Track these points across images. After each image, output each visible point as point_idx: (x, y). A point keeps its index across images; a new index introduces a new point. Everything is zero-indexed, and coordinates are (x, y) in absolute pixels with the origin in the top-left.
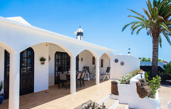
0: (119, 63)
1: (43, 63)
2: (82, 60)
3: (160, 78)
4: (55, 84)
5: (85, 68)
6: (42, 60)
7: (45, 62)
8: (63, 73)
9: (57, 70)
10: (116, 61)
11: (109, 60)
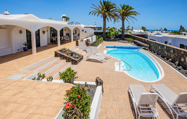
0: (84, 31)
1: (44, 34)
2: (65, 30)
3: (103, 38)
4: (51, 42)
5: (67, 34)
6: (44, 32)
7: (45, 33)
8: (54, 37)
9: (51, 36)
10: (83, 31)
11: (80, 30)
